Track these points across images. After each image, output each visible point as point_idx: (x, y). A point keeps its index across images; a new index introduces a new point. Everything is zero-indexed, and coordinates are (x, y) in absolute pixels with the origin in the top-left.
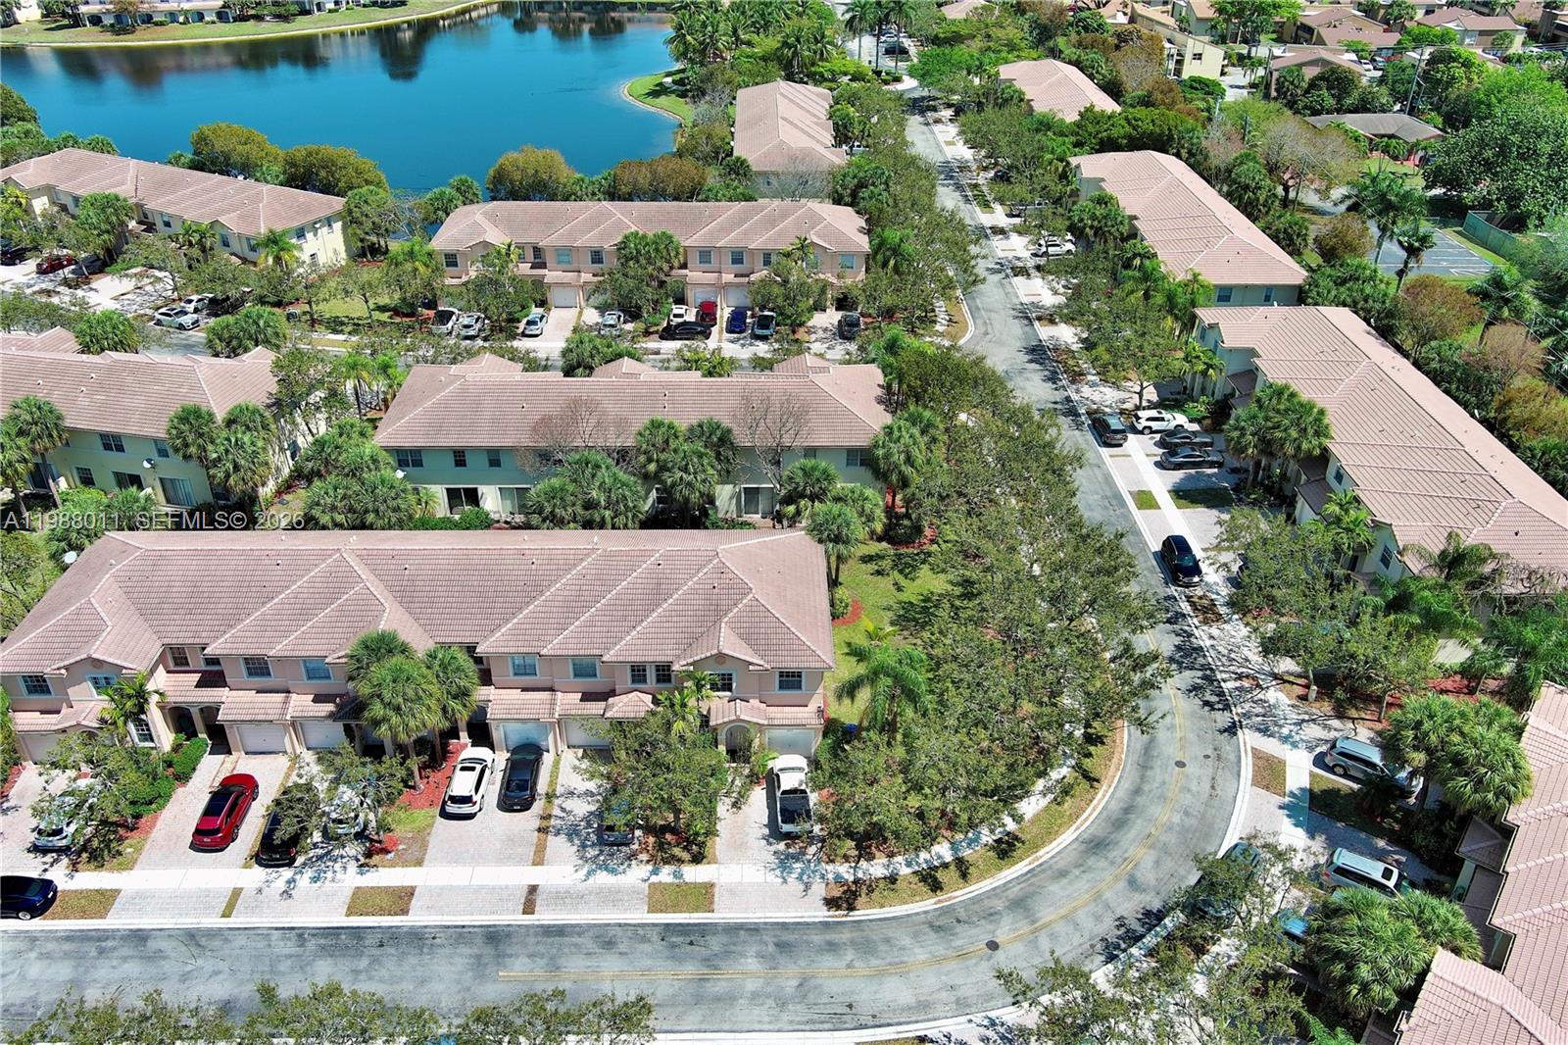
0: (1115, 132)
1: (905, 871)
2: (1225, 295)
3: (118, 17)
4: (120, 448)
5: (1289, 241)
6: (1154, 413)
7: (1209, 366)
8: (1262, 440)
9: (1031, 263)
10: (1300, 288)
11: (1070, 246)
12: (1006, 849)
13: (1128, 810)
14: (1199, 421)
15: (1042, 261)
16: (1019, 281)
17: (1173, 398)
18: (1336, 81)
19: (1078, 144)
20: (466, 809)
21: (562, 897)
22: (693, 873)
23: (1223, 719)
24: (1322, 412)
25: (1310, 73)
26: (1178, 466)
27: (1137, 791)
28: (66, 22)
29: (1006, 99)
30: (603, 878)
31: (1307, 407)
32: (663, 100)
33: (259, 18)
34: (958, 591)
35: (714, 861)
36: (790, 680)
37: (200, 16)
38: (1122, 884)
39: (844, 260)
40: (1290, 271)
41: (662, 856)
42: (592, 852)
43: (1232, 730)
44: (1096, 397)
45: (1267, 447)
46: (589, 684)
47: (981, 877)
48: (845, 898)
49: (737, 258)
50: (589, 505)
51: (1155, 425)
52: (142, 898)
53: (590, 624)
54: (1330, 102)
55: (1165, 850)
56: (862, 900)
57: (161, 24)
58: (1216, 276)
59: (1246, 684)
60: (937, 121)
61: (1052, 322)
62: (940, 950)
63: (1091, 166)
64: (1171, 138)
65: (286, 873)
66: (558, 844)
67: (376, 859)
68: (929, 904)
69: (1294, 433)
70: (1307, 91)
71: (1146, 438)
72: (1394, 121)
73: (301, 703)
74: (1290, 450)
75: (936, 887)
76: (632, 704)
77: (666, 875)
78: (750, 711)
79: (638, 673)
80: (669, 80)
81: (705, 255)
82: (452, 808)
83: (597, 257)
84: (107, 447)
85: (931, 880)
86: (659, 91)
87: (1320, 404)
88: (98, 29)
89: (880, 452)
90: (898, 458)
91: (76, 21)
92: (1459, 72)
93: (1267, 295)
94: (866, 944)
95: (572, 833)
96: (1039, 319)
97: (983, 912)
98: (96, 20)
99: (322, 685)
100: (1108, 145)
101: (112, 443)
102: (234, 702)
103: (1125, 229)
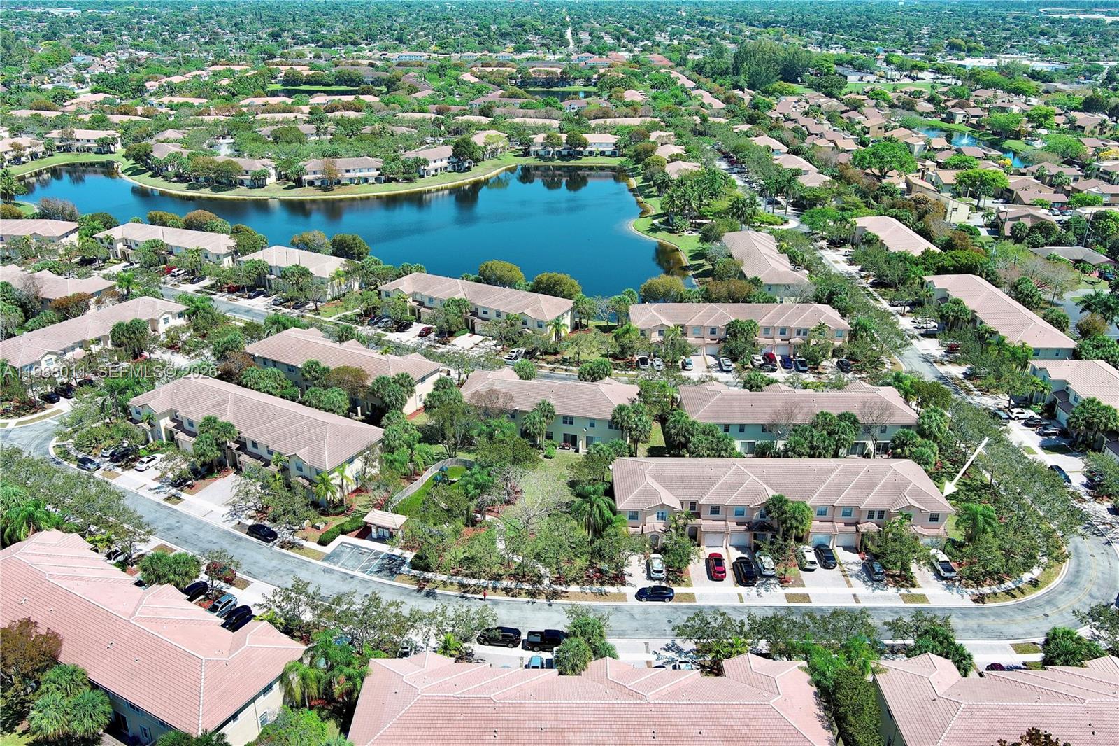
0: (947, 263)
1: (998, 591)
2: (1037, 353)
3: (322, 182)
4: (571, 423)
5: (1059, 323)
6: (1019, 410)
7: (1045, 388)
8: (1087, 422)
9: (916, 332)
10: (1074, 350)
11: (934, 324)
12: (1035, 583)
13: (1078, 572)
14: (1040, 414)
15: (923, 331)
16: (914, 341)
17: (1025, 403)
18: (1043, 228)
19: (926, 269)
20: (813, 567)
21: (867, 598)
22: (913, 591)
23: (1103, 540)
24: (1115, 410)
25: (1028, 223)
26: (1046, 434)
27: (1079, 565)
28: (291, 183)
29: (870, 241)
30: (878, 592)
31: (1107, 409)
32: (659, 234)
33: (395, 180)
34: (964, 488)
35: (919, 587)
36: (934, 518)
37: (366, 180)
38: (1087, 597)
39: (839, 333)
40: (1066, 341)
41: (898, 585)
42: (870, 583)
43: (1108, 543)
44: (984, 402)
45: (1089, 426)
46: (847, 519)
47: (1030, 593)
48: (980, 599)
49: (783, 332)
50: (812, 448)
51: (1021, 416)
52: (702, 596)
53: (849, 494)
54: (1042, 240)
55: (1099, 584)
56: (986, 600)
57: (346, 185)
58: (1033, 344)
59: (1108, 526)
60: (821, 248)
61: (943, 364)
62: (1026, 616)
63: (941, 282)
64: (976, 266)
65: (754, 589)
66: (853, 580)
67: (786, 584)
68: (1012, 602)
69: (1104, 420)
70: (1028, 235)
71: (1016, 422)
72: (1079, 252)
73: (732, 525)
74: (1102, 427)
75: (1014, 596)
76: (869, 527)
77: (903, 591)
78: (919, 529)
79: (871, 514)
80: (656, 222)
81: (767, 330)
82: (808, 567)
83: (713, 331)
84: (565, 422)
85: (1009, 593)
86: (654, 229)
87: (1114, 407)
88: (312, 188)
89: (926, 426)
90: (934, 428)
91: (299, 183)
92: (1112, 224)
93: (1058, 354)
94: (997, 614)
95: (858, 577)
96: (936, 362)
97: (1035, 604)
98: (311, 183)
99: (741, 519)
100: (942, 271)
101: (568, 420)
102: (705, 523)
103: (970, 317)
